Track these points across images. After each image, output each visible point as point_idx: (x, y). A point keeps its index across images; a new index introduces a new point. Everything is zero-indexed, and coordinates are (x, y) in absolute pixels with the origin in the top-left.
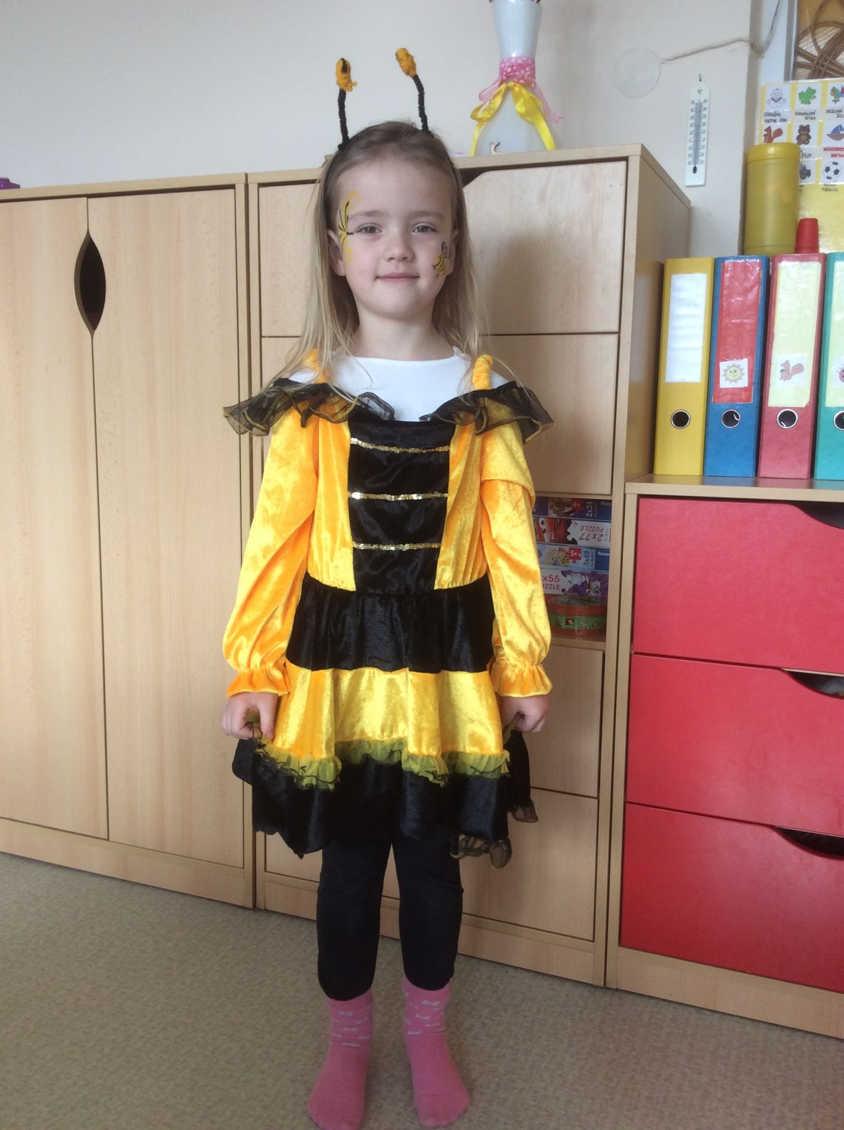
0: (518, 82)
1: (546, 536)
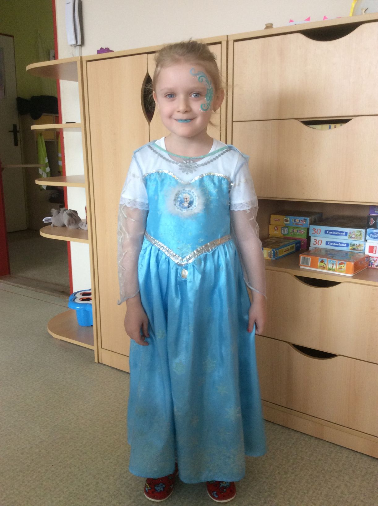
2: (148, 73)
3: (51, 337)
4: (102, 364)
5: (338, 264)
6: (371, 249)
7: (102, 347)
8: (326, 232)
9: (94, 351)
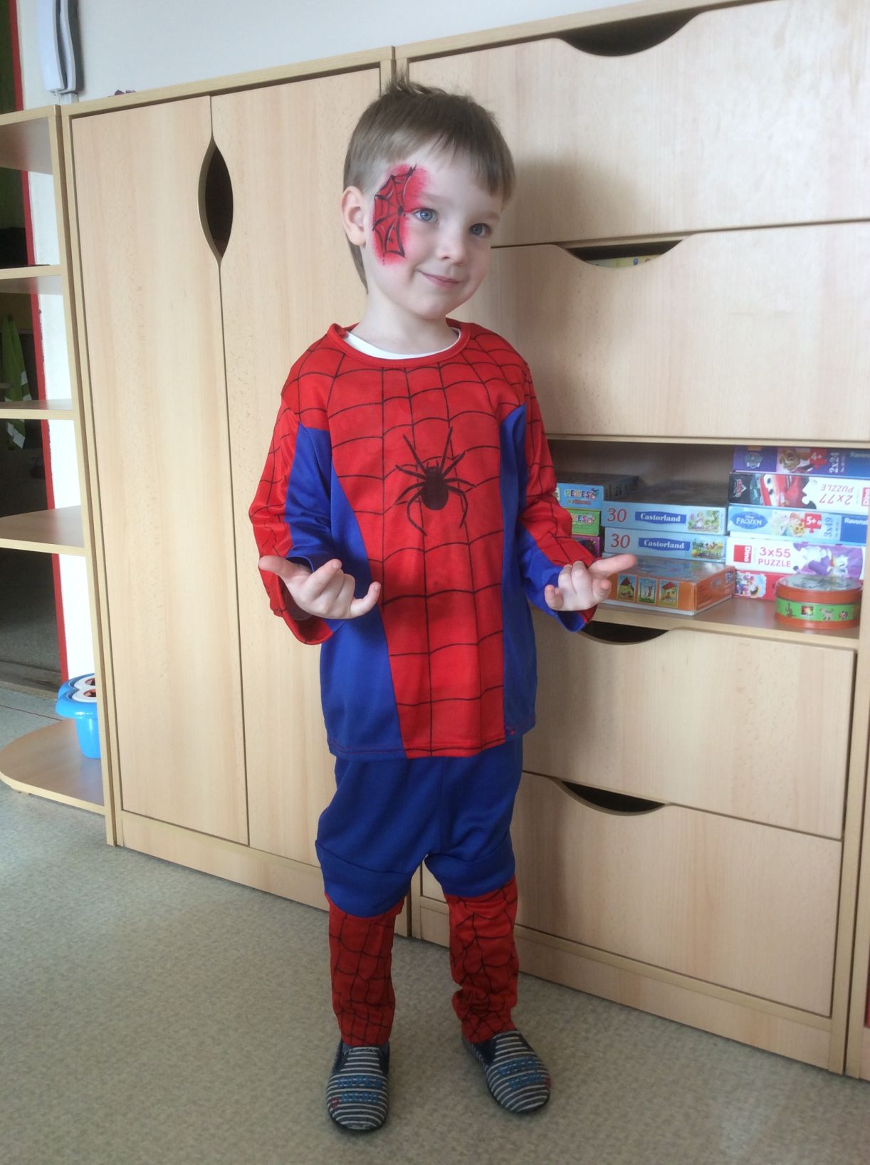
1: (774, 499)
2: (212, 144)
3: (6, 788)
4: (124, 848)
5: (661, 586)
6: (740, 553)
7: (125, 808)
8: (638, 516)
9: (103, 817)
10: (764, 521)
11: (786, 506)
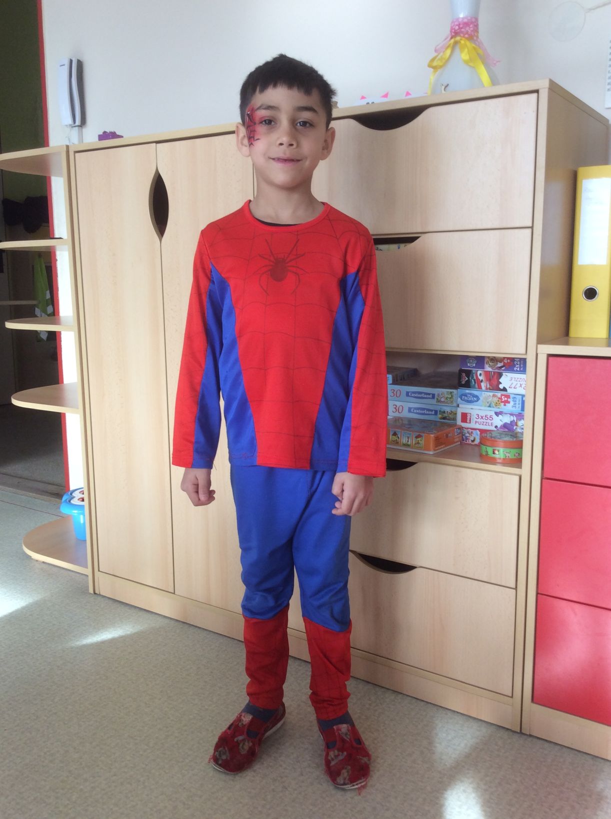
0: (464, 37)
1: (483, 385)
2: (157, 171)
3: (29, 557)
4: (100, 595)
5: (414, 436)
6: (465, 417)
7: (100, 570)
8: (407, 394)
9: (87, 576)
10: (478, 399)
11: (490, 389)
